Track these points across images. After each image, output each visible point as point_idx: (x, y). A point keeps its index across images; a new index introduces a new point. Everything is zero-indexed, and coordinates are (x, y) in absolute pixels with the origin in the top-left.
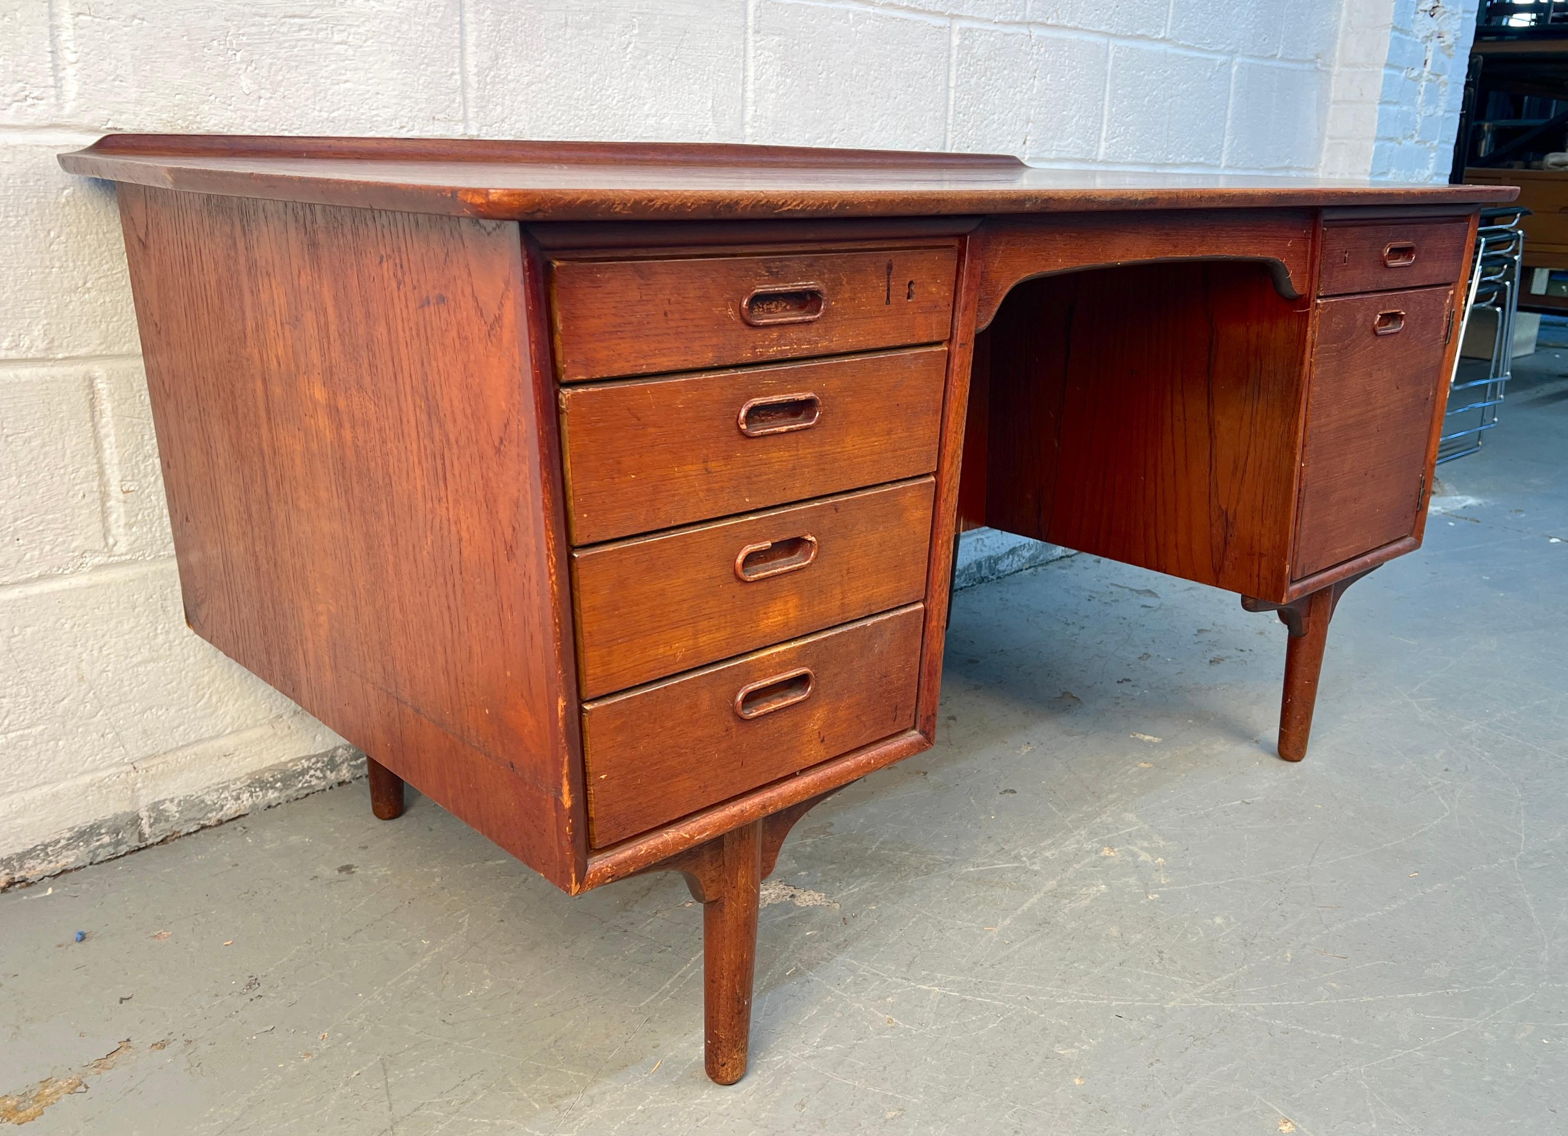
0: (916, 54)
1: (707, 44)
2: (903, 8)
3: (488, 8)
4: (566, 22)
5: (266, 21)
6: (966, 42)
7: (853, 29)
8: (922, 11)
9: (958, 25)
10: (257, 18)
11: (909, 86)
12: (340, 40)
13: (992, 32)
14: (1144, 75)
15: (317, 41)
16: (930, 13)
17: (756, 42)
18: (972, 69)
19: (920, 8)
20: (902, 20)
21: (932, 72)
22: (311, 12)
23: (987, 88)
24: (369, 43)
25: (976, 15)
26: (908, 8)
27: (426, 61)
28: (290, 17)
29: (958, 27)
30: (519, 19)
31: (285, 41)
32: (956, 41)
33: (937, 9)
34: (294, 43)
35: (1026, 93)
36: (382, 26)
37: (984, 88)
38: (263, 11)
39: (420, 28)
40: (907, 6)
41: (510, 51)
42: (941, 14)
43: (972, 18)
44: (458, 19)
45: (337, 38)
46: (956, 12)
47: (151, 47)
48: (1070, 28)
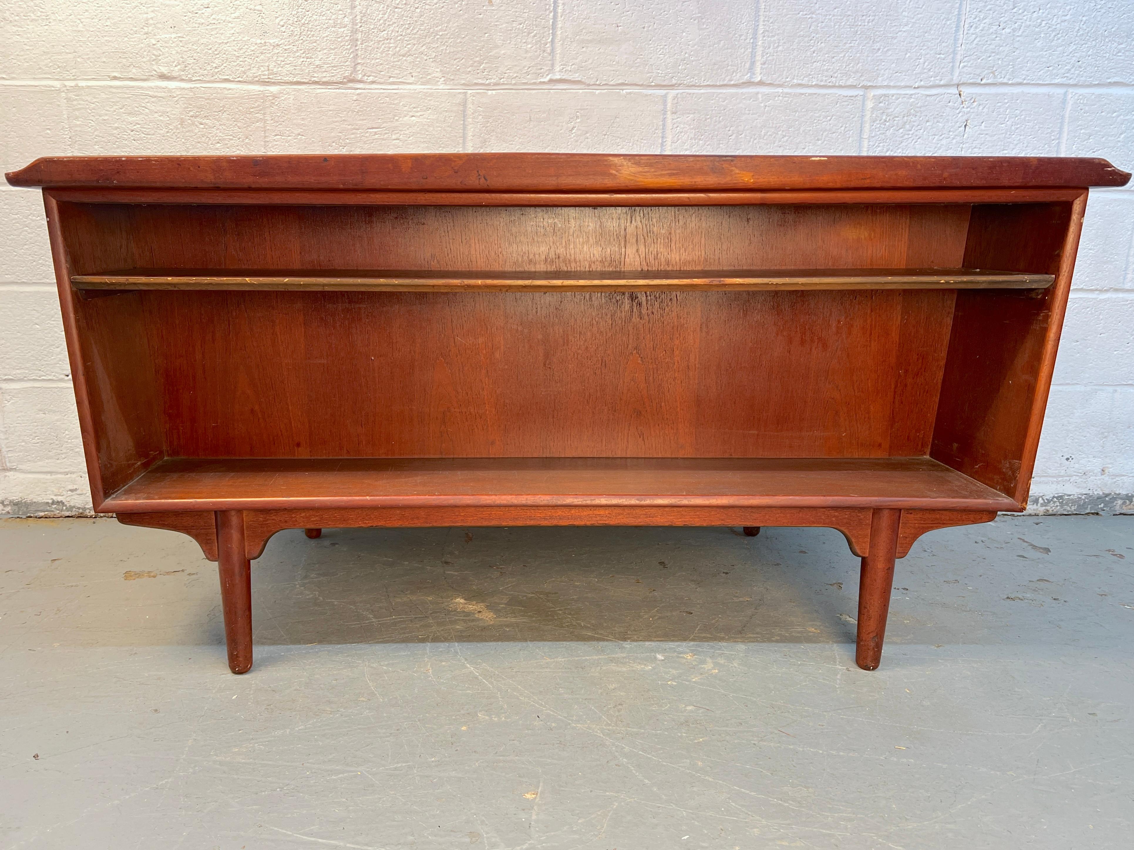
0: (826, 117)
1: (632, 123)
2: (812, 86)
3: (481, 115)
4: (530, 119)
5: (358, 132)
6: (881, 105)
7: (762, 105)
8: (834, 87)
9: (872, 93)
10: (354, 131)
11: (818, 140)
12: (395, 138)
13: (912, 95)
14: (1118, 116)
15: (383, 139)
16: (841, 87)
17: (673, 119)
18: (887, 124)
19: (830, 84)
20: (810, 94)
21: (843, 128)
22: (381, 125)
23: (906, 136)
24: (411, 138)
25: (892, 84)
26: (817, 86)
27: (442, 145)
28: (371, 129)
29: (872, 94)
30: (499, 119)
31: (367, 140)
32: (870, 104)
33: (849, 83)
34: (372, 141)
35: (953, 139)
36: (418, 129)
37: (902, 137)
38: (357, 127)
39: (440, 129)
40: (816, 85)
41: (493, 138)
42: (853, 87)
43: (888, 87)
44: (462, 122)
45: (394, 137)
46: (869, 84)
47: (306, 147)
48: (1012, 85)
